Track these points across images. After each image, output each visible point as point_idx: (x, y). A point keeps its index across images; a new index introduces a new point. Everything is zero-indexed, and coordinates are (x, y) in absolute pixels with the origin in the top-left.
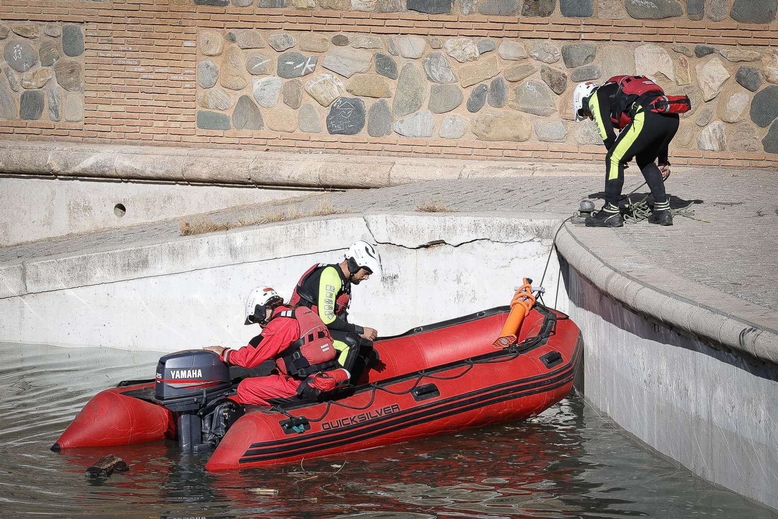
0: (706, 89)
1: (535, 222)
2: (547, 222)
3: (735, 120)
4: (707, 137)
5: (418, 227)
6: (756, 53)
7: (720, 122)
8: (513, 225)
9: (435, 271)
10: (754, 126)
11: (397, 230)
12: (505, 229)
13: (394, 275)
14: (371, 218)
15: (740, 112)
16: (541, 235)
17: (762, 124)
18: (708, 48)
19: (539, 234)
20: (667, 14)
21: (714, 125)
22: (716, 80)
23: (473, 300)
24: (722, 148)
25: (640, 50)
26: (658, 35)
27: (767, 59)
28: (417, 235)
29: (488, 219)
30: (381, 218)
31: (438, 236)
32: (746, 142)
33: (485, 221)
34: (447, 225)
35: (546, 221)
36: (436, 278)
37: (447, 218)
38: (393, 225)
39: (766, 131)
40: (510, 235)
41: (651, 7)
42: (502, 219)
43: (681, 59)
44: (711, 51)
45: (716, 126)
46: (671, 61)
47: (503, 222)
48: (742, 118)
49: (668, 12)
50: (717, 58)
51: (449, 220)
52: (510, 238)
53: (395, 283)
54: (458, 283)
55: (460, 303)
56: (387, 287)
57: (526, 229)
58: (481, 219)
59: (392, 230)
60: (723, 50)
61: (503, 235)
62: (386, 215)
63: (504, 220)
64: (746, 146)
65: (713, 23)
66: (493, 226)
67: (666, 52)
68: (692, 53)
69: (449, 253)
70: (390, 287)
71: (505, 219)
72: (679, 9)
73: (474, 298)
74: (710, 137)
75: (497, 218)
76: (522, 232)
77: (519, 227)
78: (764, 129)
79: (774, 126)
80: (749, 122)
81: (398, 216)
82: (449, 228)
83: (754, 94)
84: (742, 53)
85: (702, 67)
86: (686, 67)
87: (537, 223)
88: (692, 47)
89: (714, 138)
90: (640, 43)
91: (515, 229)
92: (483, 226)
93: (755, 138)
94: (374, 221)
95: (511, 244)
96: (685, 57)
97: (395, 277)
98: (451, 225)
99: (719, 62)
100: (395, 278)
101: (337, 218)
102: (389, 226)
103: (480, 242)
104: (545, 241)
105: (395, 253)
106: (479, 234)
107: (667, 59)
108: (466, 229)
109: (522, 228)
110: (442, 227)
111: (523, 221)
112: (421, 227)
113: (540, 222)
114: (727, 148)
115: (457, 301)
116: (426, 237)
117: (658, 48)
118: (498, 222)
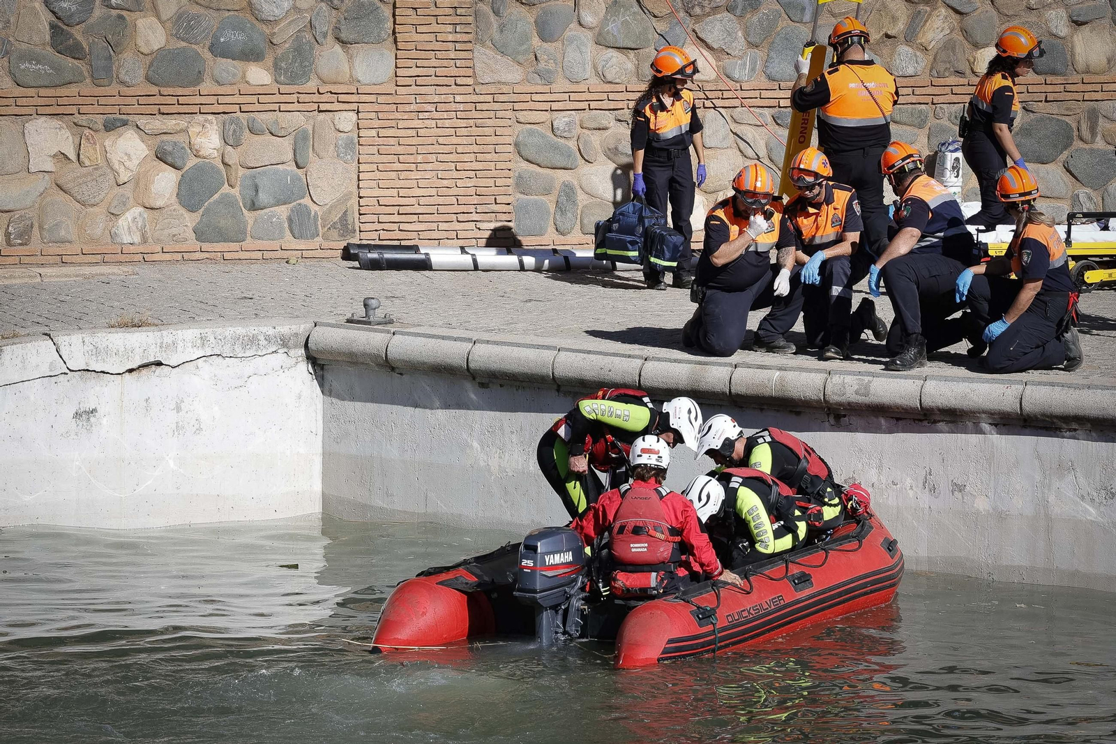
0: (121, 170)
1: (279, 329)
2: (295, 328)
3: (162, 205)
4: (126, 228)
5: (127, 347)
6: (181, 122)
7: (141, 209)
8: (251, 335)
9: (147, 400)
10: (183, 211)
11: (97, 351)
12: (241, 340)
13: (91, 410)
14: (62, 340)
15: (167, 196)
16: (286, 345)
17: (192, 209)
18: (122, 120)
19: (285, 343)
20: (67, 80)
21: (135, 212)
22: (134, 157)
23: (198, 432)
24: (144, 240)
25: (33, 125)
26: (56, 107)
27: (197, 129)
28: (125, 357)
29: (219, 330)
30: (76, 338)
31: (152, 356)
32: (174, 231)
33: (214, 333)
34: (165, 342)
35: (293, 327)
36: (149, 408)
37: (165, 333)
38: (91, 347)
39: (196, 217)
40: (248, 347)
41: (46, 72)
42: (237, 328)
43: (87, 134)
44: (125, 123)
45: (136, 215)
46: (71, 138)
47: (238, 332)
48: (170, 202)
49: (68, 77)
50: (132, 131)
51: (167, 335)
52: (247, 351)
53: (92, 419)
54: (178, 412)
55: (181, 436)
56: (81, 425)
57: (268, 339)
58: (209, 332)
59: (90, 352)
60: (142, 121)
61: (238, 349)
62: (83, 335)
63: (240, 331)
64: (174, 236)
65: (126, 88)
66: (225, 338)
67: (65, 127)
68: (101, 127)
69: (166, 376)
70: (85, 424)
71: (239, 328)
72: (81, 73)
73: (200, 429)
74: (129, 228)
75: (230, 328)
76: (263, 342)
77: (259, 337)
78: (195, 214)
79: (207, 210)
80: (177, 206)
81: (99, 335)
82: (168, 346)
83: (180, 173)
84: (165, 124)
85: (114, 142)
86: (95, 143)
87: (282, 330)
88: (100, 119)
89: (134, 228)
90: (32, 117)
91: (253, 340)
92: (212, 339)
93: (186, 226)
94: (66, 343)
95: (248, 359)
96: (91, 132)
97: (94, 411)
98: (170, 342)
99: (136, 136)
100: (92, 412)
101: (14, 344)
102: (87, 348)
103: (207, 359)
104: (292, 353)
105: (93, 381)
106: (207, 349)
107: (67, 135)
108: (190, 344)
109: (262, 338)
110: (158, 344)
111: (264, 329)
112: (130, 347)
113: (286, 329)
114: (150, 240)
115: (176, 433)
116: (137, 357)
117: (55, 123)
118: (232, 332)
